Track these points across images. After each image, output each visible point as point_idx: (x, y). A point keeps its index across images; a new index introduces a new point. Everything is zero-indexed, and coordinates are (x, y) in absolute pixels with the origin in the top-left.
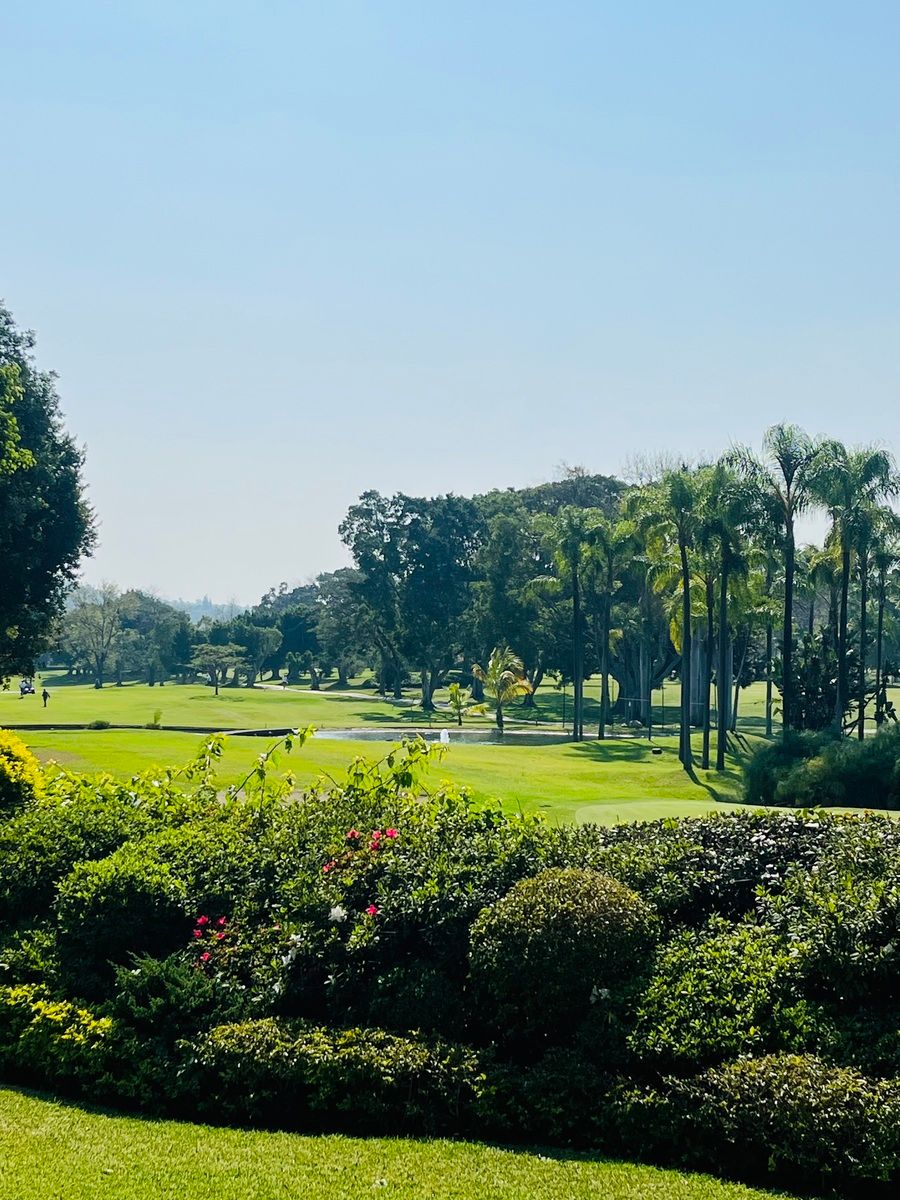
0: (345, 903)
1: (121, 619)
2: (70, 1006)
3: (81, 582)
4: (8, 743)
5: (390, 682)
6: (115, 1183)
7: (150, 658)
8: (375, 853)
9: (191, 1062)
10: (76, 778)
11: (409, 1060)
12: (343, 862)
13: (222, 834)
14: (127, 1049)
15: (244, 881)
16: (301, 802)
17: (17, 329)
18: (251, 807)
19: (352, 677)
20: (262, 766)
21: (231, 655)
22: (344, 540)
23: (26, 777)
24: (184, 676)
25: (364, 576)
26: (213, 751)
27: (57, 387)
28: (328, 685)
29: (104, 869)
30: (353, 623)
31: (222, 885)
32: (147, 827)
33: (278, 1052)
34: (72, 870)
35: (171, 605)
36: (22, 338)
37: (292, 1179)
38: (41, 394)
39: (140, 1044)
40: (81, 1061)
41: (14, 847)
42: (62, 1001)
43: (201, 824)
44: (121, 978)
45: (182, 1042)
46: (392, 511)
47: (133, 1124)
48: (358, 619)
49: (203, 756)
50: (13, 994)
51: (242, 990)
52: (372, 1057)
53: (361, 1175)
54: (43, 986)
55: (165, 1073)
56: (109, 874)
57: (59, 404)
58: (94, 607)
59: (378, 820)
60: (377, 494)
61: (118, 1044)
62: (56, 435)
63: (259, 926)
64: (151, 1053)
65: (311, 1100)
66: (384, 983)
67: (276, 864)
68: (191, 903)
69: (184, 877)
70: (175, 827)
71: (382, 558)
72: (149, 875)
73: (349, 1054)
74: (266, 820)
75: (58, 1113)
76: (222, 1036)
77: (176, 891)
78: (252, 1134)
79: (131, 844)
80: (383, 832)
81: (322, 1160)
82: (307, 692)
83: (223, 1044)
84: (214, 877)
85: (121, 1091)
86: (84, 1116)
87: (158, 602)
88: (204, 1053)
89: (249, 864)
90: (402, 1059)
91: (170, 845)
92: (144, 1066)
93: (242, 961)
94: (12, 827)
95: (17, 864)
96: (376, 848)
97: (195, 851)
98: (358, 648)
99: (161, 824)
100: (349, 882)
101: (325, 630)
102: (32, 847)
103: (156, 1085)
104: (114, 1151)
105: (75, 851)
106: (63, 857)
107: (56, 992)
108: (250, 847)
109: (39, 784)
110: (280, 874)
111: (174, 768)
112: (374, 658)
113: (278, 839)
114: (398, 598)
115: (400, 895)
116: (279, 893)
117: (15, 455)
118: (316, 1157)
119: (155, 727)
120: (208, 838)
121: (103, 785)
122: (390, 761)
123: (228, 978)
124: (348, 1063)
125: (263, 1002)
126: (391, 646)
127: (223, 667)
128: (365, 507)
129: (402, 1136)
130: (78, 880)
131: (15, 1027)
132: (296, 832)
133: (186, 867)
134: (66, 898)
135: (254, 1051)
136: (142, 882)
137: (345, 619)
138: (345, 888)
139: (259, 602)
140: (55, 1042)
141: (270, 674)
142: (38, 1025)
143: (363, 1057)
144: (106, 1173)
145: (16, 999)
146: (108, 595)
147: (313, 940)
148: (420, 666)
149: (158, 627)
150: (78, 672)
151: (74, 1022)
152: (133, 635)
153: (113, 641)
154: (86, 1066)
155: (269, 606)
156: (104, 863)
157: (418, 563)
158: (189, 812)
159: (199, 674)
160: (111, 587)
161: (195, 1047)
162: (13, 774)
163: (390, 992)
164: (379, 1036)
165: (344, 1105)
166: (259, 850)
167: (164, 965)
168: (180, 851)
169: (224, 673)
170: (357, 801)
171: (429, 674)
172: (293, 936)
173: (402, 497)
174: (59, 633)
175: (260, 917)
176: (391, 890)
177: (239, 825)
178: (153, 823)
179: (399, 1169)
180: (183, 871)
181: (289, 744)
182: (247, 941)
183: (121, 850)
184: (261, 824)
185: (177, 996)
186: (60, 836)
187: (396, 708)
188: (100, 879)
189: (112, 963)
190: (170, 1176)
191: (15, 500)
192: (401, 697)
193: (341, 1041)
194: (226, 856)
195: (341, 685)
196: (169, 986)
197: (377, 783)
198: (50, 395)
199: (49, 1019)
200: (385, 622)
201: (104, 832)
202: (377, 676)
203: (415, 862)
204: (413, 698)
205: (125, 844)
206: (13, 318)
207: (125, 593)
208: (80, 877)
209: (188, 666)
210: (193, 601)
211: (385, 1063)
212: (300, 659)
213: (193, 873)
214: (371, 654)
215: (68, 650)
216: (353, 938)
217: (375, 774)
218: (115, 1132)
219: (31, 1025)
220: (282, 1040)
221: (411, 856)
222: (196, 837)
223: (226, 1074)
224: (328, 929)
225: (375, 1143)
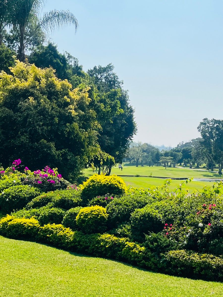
0: (202, 222)
1: (142, 150)
2: (134, 243)
3: (133, 141)
4: (119, 180)
5: (210, 167)
6: (146, 287)
7: (149, 160)
8: (210, 210)
9: (164, 259)
10: (134, 188)
11: (219, 263)
12: (202, 212)
13: (171, 204)
14: (148, 255)
15: (176, 216)
16: (191, 196)
17: (119, 80)
18: (178, 197)
19: (200, 165)
20: (181, 187)
21: (169, 159)
22: (199, 131)
23: (123, 188)
24: (158, 164)
25: (204, 140)
26: (168, 183)
27: (129, 94)
28: (194, 167)
29: (142, 211)
30: (201, 151)
31: (171, 216)
32: (152, 201)
33: (186, 258)
34: (135, 211)
35: (154, 147)
36: (120, 82)
37: (190, 290)
38: (125, 95)
39: (151, 254)
40: (137, 257)
41: (121, 204)
42: (132, 242)
43: (165, 201)
44: (147, 237)
45: (162, 254)
46: (211, 123)
47: (150, 273)
48: (202, 150)
49: (165, 184)
50: (121, 240)
51: (176, 242)
52: (210, 261)
53: (208, 290)
54: (128, 238)
55: (157, 261)
56: (143, 212)
57: (129, 98)
58: (136, 147)
59: (211, 202)
60: (207, 119)
61: (146, 254)
62: (128, 105)
63: (180, 227)
64: (154, 256)
65: (194, 271)
66: (213, 243)
67: (184, 212)
68: (163, 220)
69: (162, 214)
70: (159, 201)
71: (208, 135)
72: (153, 213)
73: (204, 260)
74: (182, 201)
75: (132, 269)
76: (172, 253)
77: (160, 217)
78: (179, 278)
79: (148, 205)
80: (212, 205)
81: (197, 286)
82: (188, 169)
83: (172, 255)
84: (169, 214)
85: (147, 265)
86: (138, 270)
87: (152, 146)
88: (167, 257)
89: (178, 211)
90: (218, 262)
91: (158, 206)
92: (152, 259)
93: (176, 235)
94: (120, 199)
95: (121, 209)
96: (210, 209)
97: (164, 207)
98: (202, 158)
99: (155, 200)
100: (203, 217)
101: (193, 153)
102: (125, 205)
103: (155, 265)
104: (146, 279)
105: (135, 206)
106: (132, 207)
107: (131, 240)
108: (178, 207)
109: (126, 189)
110: (186, 214)
111: (158, 187)
112: (206, 161)
113: (185, 205)
114: (212, 145)
115: (217, 221)
116: (185, 219)
117: (119, 110)
118: (196, 285)
119: (151, 177)
120: (167, 204)
121: (141, 190)
122: (213, 187)
123: (173, 239)
124: (204, 262)
125: (182, 246)
126: (211, 158)
127: (168, 162)
128: (204, 122)
129: (218, 282)
130: (136, 213)
131: (121, 247)
132: (190, 204)
133: (162, 211)
134: (133, 217)
135: (180, 258)
136: (151, 214)
137: (199, 151)
138: (202, 219)
139: (176, 146)
140: (131, 252)
141: (179, 164)
142: (127, 248)
143: (207, 261)
144: (144, 285)
145: (121, 241)
146: (139, 144)
147: (194, 231)
148: (218, 163)
149: (151, 152)
150: (132, 162)
151: (135, 247)
152: (145, 154)
153: (140, 155)
154: (138, 258)
155: (179, 147)
156: (142, 209)
157: (218, 136)
158: (162, 198)
159: (161, 164)
160: (140, 142)
161: (165, 255)
162: (120, 187)
163: (215, 245)
164: (212, 256)
165: (203, 273)
166: (180, 208)
167: (157, 235)
168: (160, 207)
169: (168, 164)
170: (205, 197)
171: (221, 165)
172: (189, 230)
173: (214, 120)
174: (128, 153)
175: (181, 224)
176: (214, 219)
177: (175, 202)
178: (154, 200)
179: (217, 290)
180: (161, 212)
181: (187, 182)
182: (177, 230)
183: (146, 206)
184: (181, 202)
185: (160, 243)
186: (131, 202)
187: (212, 173)
188: (141, 213)
189: (144, 234)
190: (160, 287)
191: (118, 121)
192: (213, 171)
193: (202, 257)
194: (172, 209)
195: (198, 167)
196: (158, 240)
197: (210, 192)
198: (127, 96)
199: (129, 246)
200: (209, 151)
201: (142, 202)
202: (207, 165)
203: (221, 213)
204: (216, 171)
205: (147, 205)
206: (118, 77)
207: (143, 144)
208: (136, 212)
209: (159, 162)
210: (160, 146)
211: (213, 263)
212: (187, 161)
213: (164, 213)
214: (205, 160)
215: (130, 157)
216: (205, 231)
217: (209, 190)
218: (146, 275)
219: (125, 247)
220: (187, 255)
221: (220, 211)
222: (164, 204)
223: (173, 263)
224: (198, 228)
225: (211, 283)
